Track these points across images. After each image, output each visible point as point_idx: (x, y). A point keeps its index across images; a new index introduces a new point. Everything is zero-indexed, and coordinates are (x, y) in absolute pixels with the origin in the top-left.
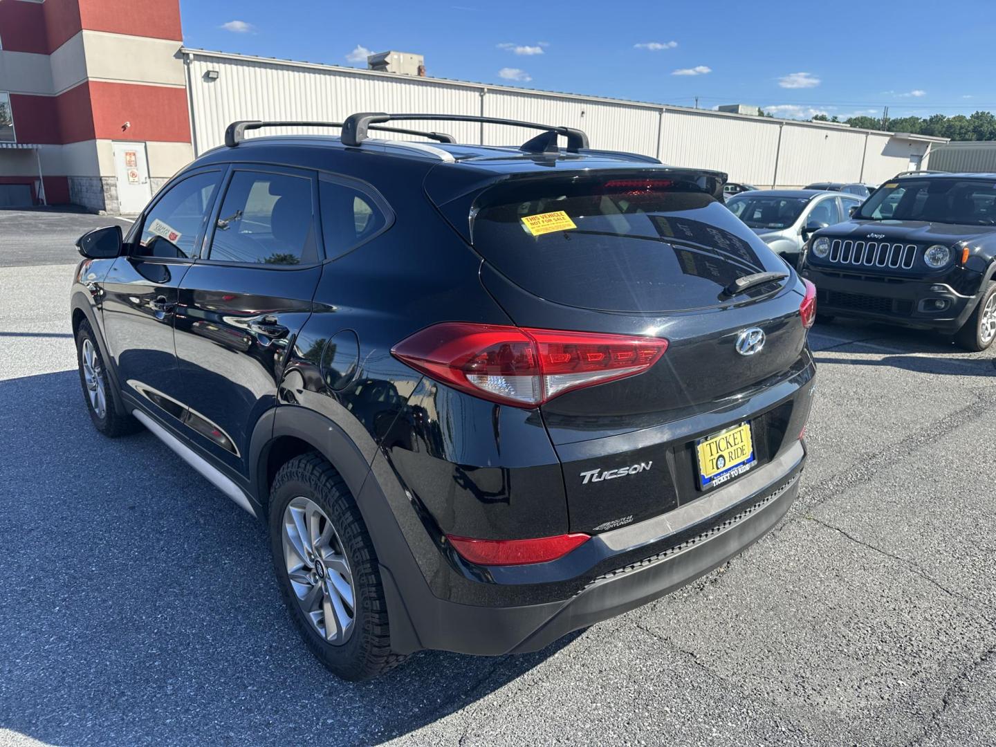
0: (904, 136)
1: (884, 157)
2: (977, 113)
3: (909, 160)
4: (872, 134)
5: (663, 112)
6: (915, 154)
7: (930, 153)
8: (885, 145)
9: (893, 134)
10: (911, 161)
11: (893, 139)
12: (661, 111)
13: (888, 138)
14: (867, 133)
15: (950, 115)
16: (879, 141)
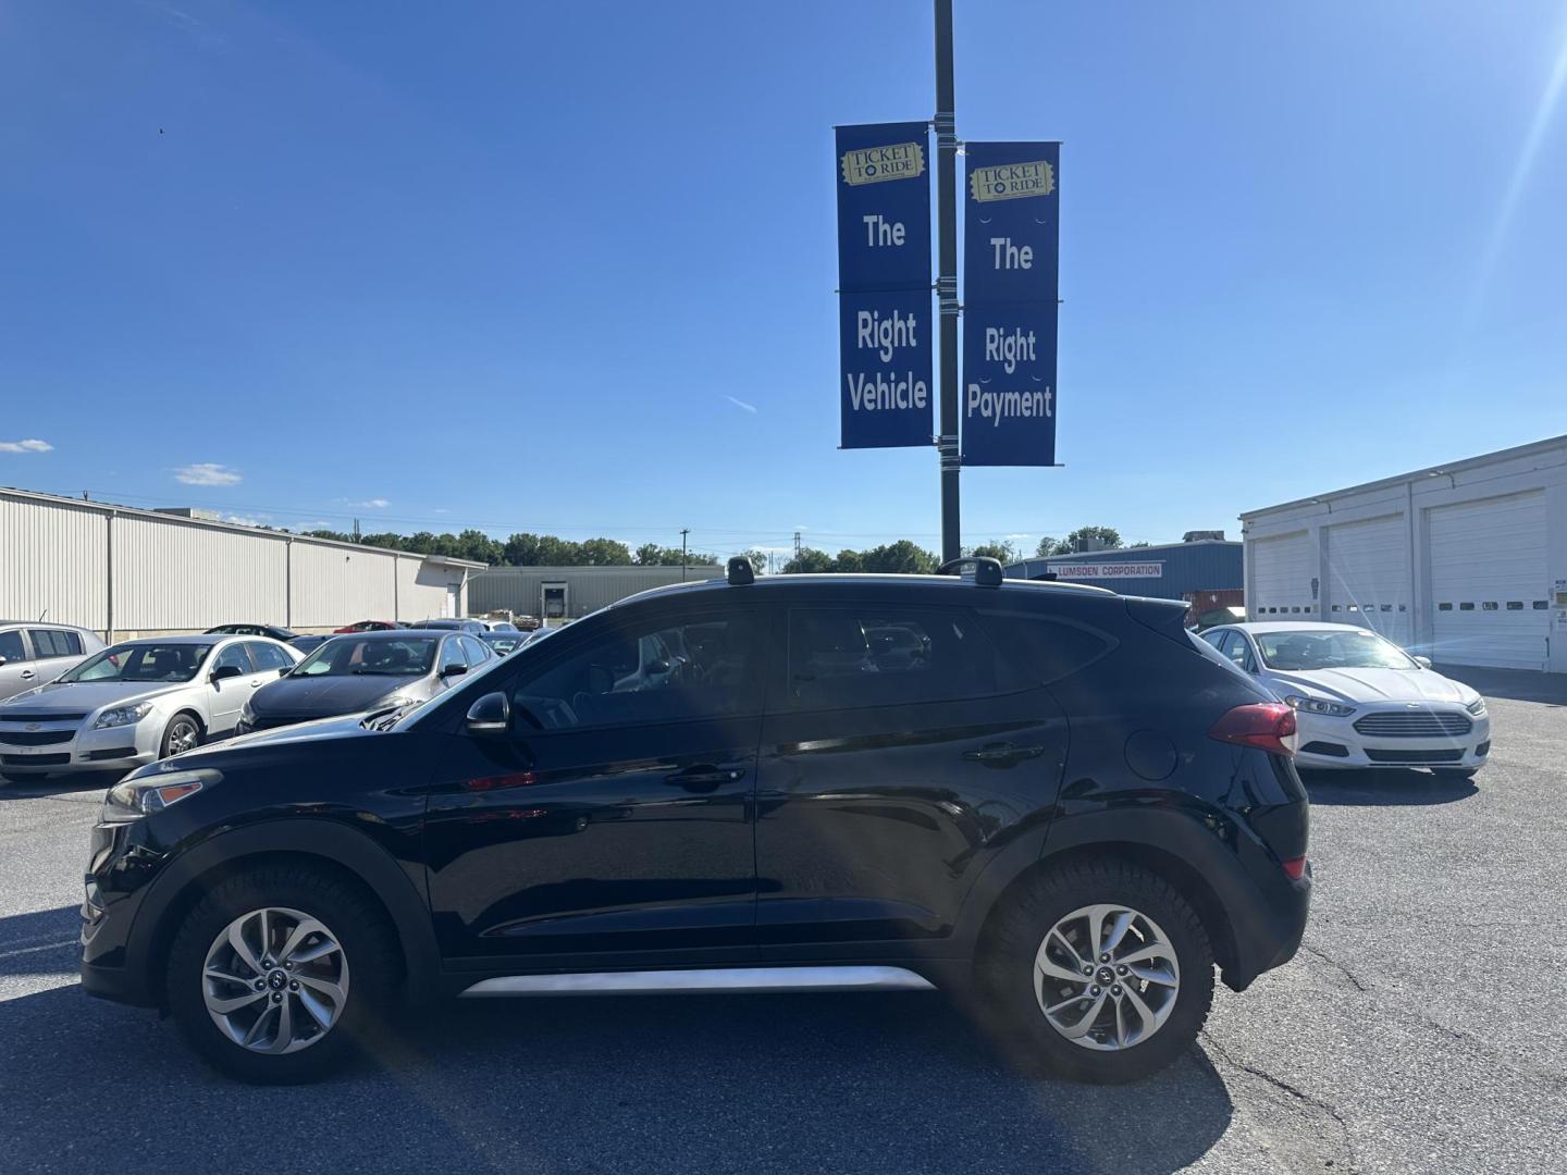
0: (440, 559)
1: (419, 586)
2: (467, 532)
3: (446, 589)
4: (402, 556)
5: (113, 516)
6: (452, 582)
7: (468, 582)
8: (417, 572)
9: (424, 556)
10: (449, 592)
11: (425, 563)
12: (109, 514)
13: (420, 562)
14: (396, 556)
15: (437, 534)
16: (410, 566)
